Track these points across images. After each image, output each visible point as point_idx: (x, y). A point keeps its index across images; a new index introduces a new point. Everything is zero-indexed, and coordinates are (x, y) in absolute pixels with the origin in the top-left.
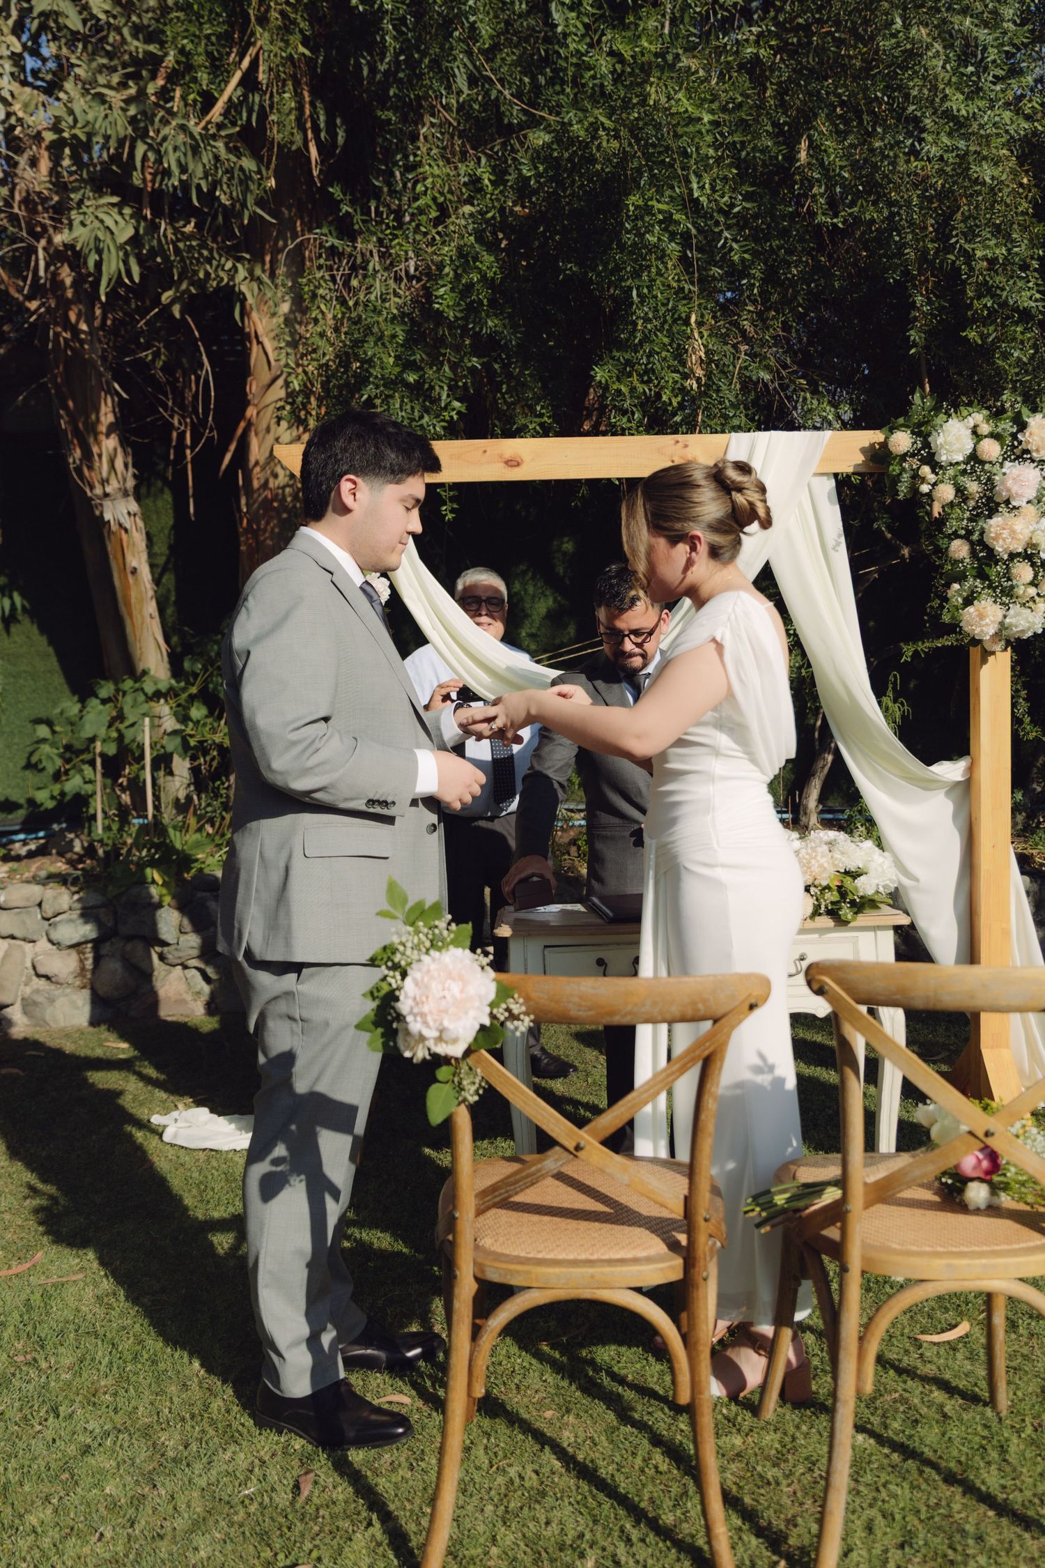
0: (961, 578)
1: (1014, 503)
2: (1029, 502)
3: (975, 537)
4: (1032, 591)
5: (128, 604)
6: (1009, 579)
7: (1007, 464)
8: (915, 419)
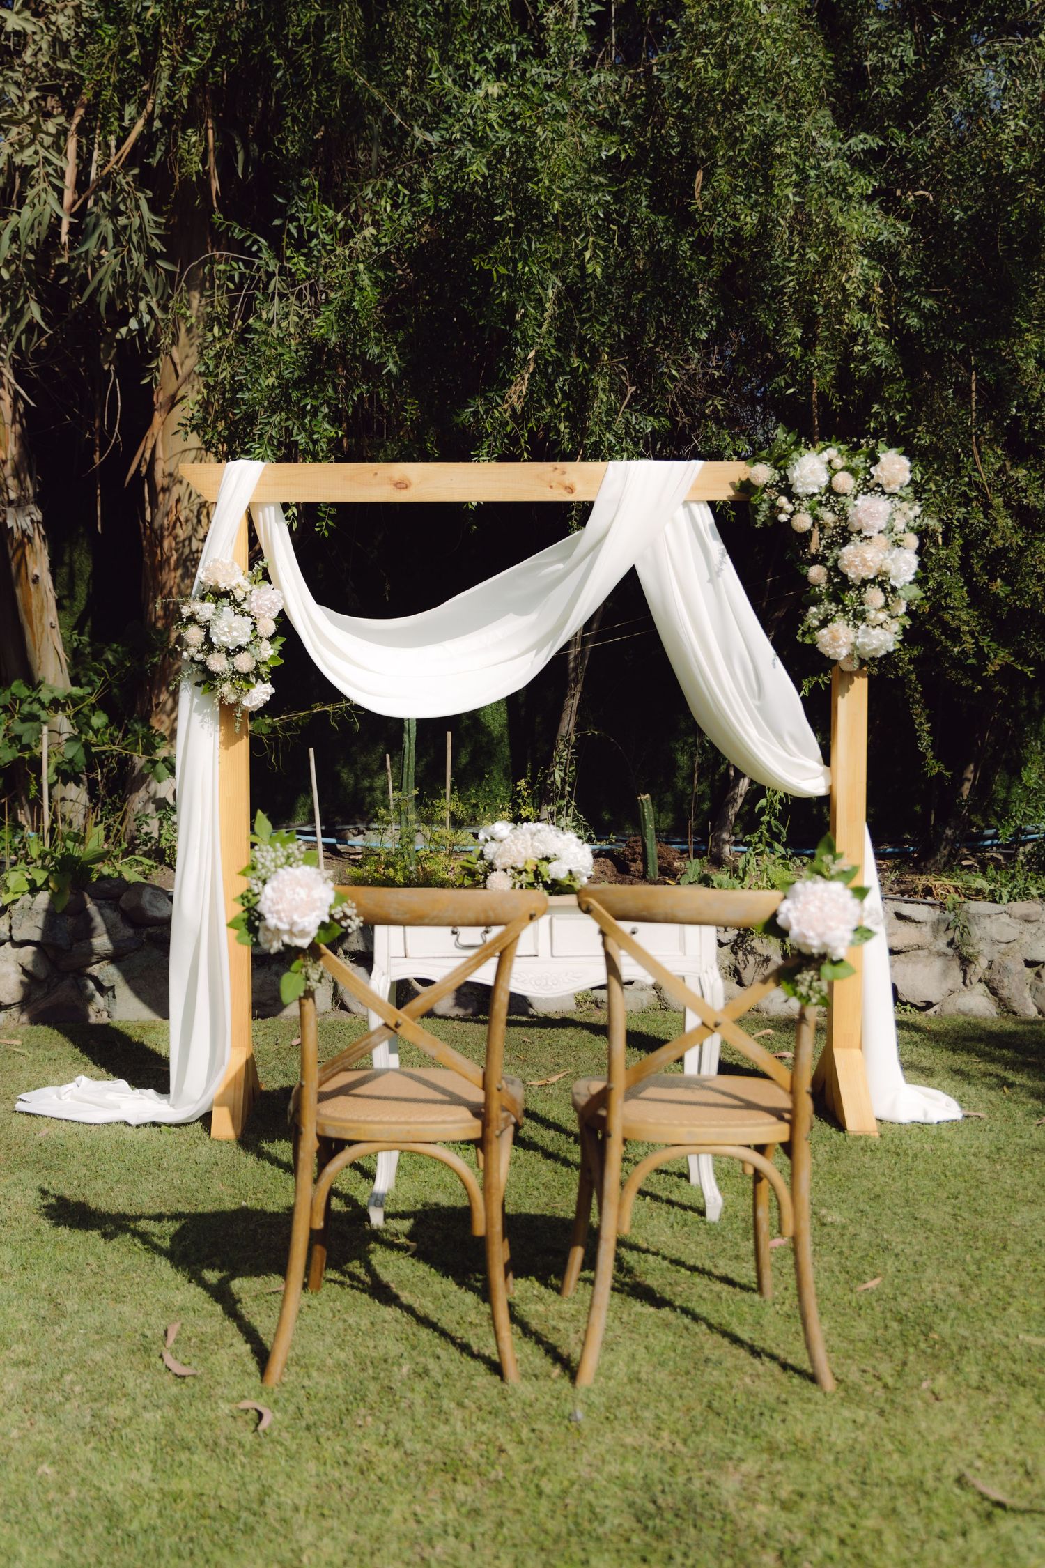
0: (817, 601)
1: (865, 533)
2: (880, 532)
3: (830, 564)
4: (882, 616)
5: (28, 612)
6: (862, 603)
7: (860, 496)
8: (777, 452)
